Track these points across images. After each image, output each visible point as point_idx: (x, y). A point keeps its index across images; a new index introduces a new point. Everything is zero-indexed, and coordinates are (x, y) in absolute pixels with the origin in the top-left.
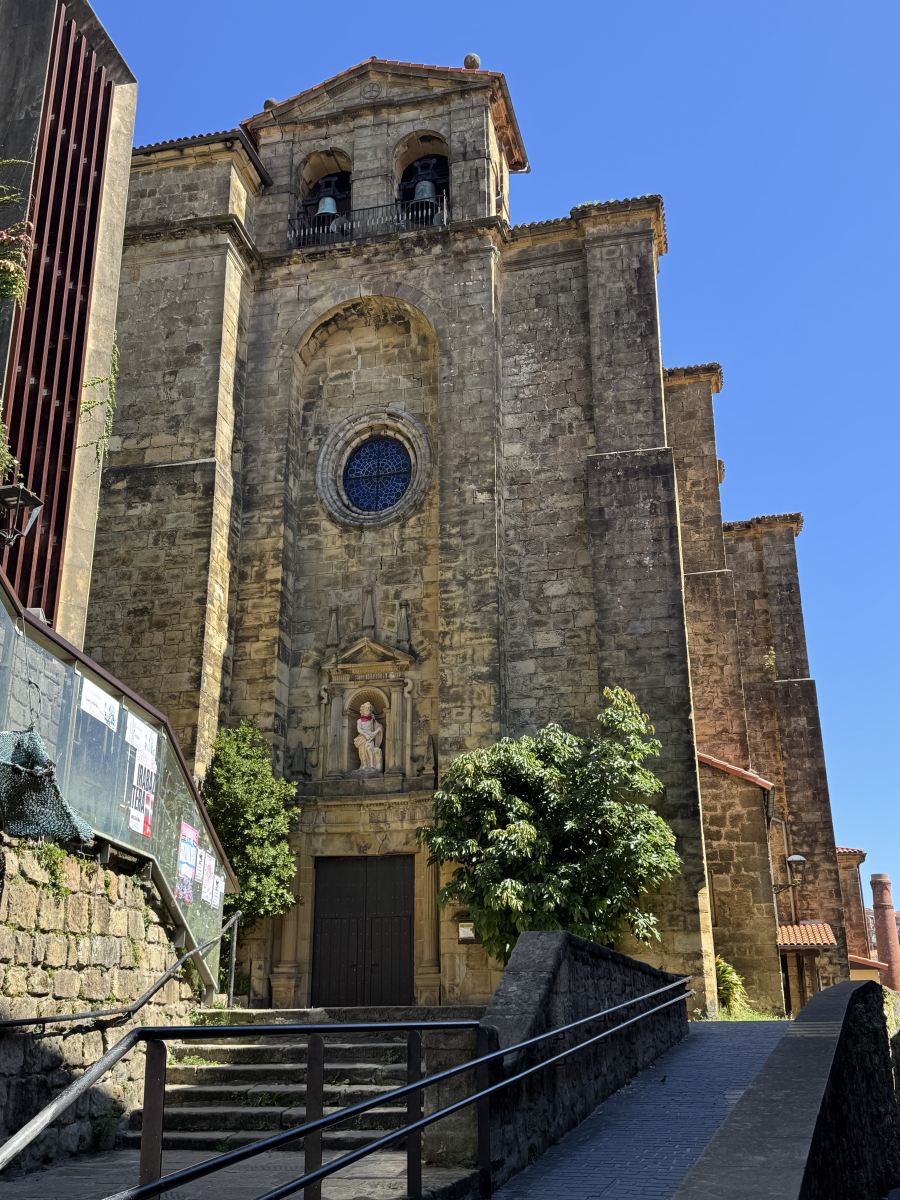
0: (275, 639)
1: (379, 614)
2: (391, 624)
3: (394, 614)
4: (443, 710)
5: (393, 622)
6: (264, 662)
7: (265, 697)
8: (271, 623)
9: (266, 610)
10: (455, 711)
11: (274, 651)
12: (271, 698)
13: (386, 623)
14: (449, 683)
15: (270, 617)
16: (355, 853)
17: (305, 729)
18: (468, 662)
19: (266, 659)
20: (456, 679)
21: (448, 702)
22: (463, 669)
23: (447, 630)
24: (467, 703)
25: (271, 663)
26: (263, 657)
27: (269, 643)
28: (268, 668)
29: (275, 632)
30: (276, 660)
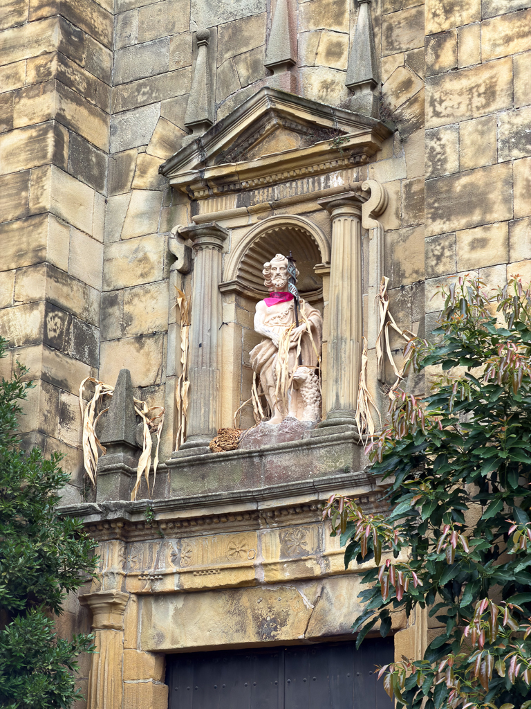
0: (48, 119)
1: (305, 29)
2: (334, 51)
3: (340, 24)
4: (436, 239)
5: (339, 45)
6: (23, 179)
7: (26, 262)
8: (41, 83)
9: (28, 53)
10: (466, 238)
11: (44, 150)
12: (39, 262)
13: (322, 49)
14: (451, 166)
15: (38, 68)
16: (250, 637)
17: (140, 338)
18: (502, 101)
19: (27, 172)
20: (469, 152)
21: (447, 215)
23: (446, 26)
24: (499, 212)
25: (39, 179)
26: (21, 167)
27: (34, 133)
28: (31, 193)
29: (48, 103)
30: (51, 170)
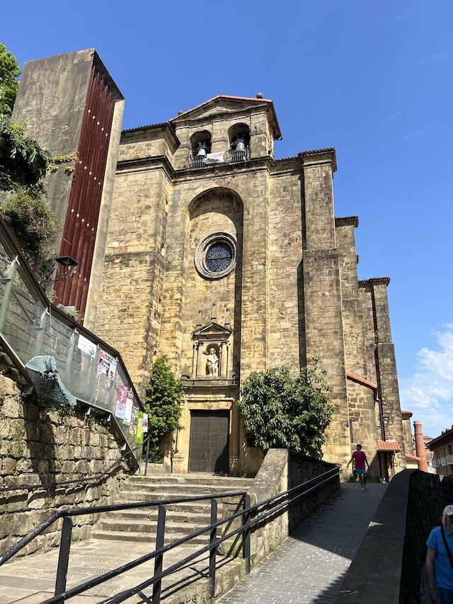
0: (176, 322)
1: (218, 313)
3: (224, 313)
4: (243, 352)
5: (224, 316)
7: (172, 345)
8: (175, 316)
9: (173, 311)
10: (247, 353)
11: (176, 327)
12: (175, 345)
13: (221, 317)
15: (175, 313)
17: (188, 358)
18: (253, 333)
20: (248, 340)
21: (245, 349)
22: (251, 336)
24: (253, 350)
26: (172, 329)
27: (174, 324)
28: (174, 334)
29: (177, 319)
30: (177, 331)
